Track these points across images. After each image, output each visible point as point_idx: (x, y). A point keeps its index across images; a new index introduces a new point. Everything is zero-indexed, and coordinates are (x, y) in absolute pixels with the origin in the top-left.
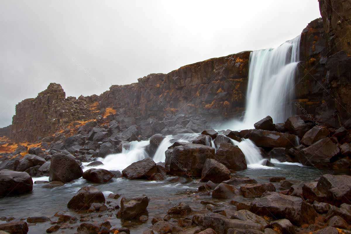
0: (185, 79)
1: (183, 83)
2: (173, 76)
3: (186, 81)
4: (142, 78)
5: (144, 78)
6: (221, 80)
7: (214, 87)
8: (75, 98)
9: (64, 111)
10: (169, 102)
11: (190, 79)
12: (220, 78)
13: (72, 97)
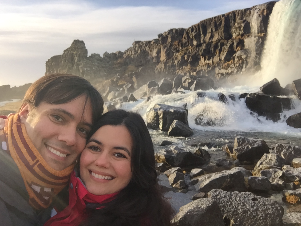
1: (202, 39)
2: (192, 32)
4: (163, 33)
5: (164, 33)
8: (98, 55)
9: (86, 69)
13: (95, 54)
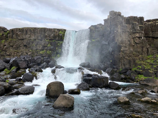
0: (26, 35)
1: (24, 37)
2: (17, 31)
3: (26, 36)
6: (50, 40)
7: (46, 43)
10: (12, 46)
11: (29, 36)
12: (49, 39)
